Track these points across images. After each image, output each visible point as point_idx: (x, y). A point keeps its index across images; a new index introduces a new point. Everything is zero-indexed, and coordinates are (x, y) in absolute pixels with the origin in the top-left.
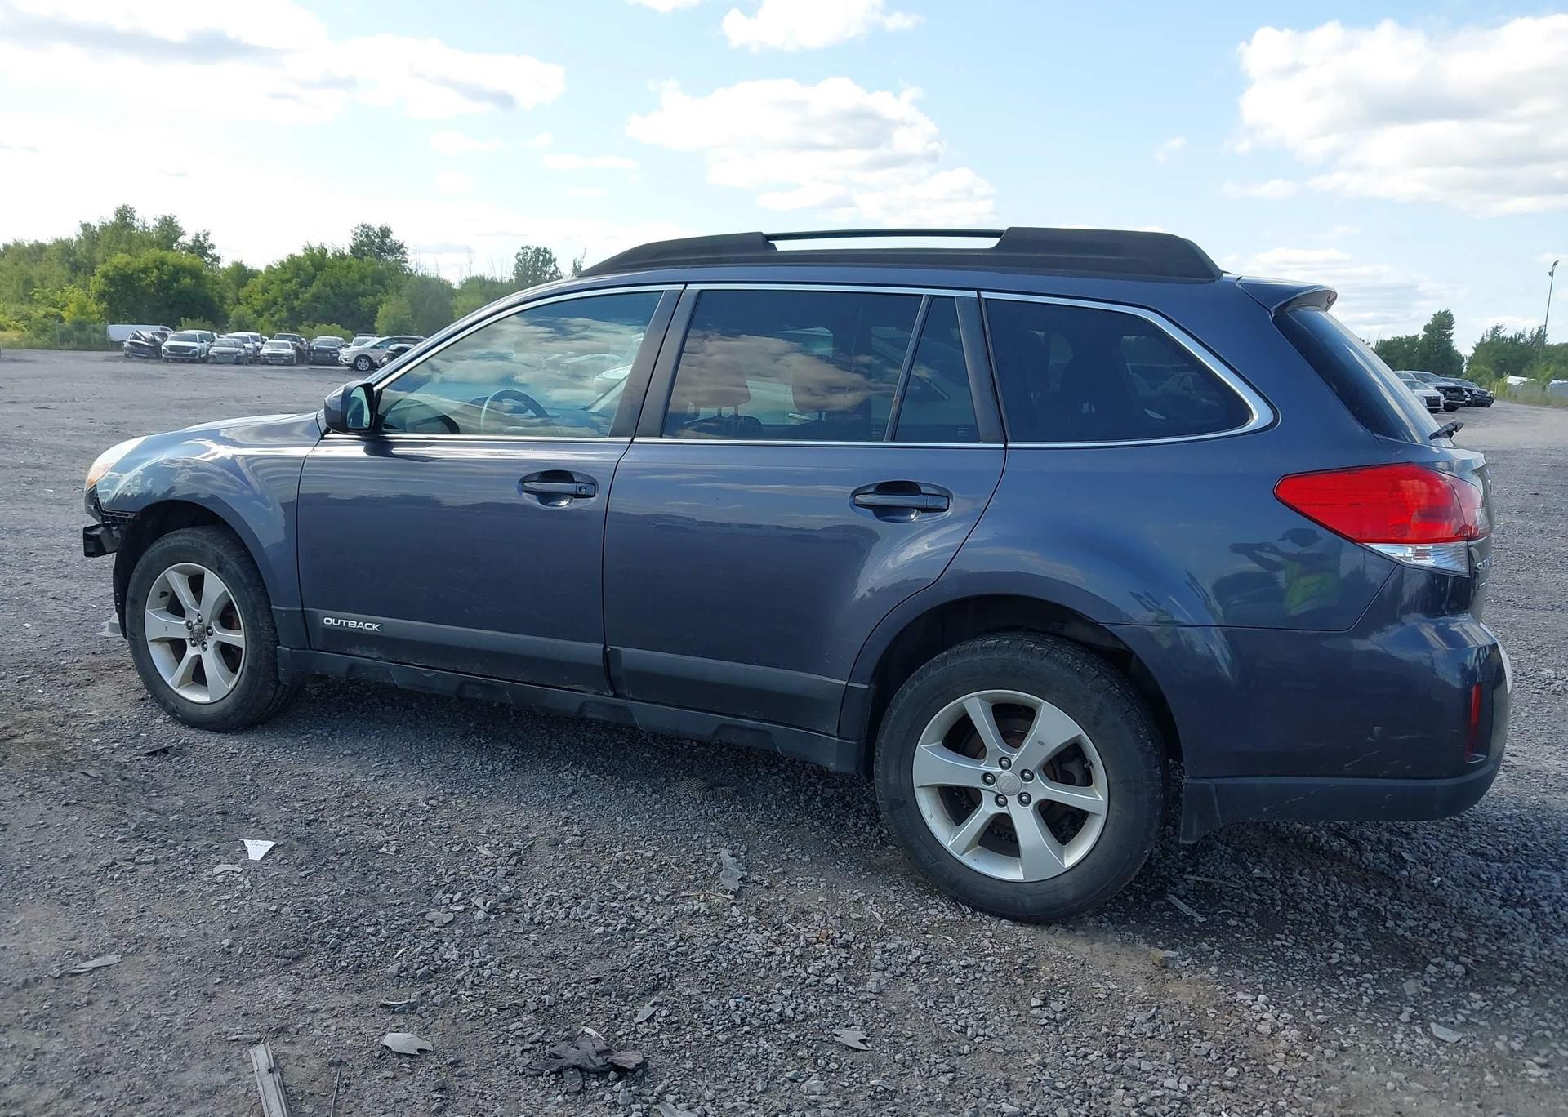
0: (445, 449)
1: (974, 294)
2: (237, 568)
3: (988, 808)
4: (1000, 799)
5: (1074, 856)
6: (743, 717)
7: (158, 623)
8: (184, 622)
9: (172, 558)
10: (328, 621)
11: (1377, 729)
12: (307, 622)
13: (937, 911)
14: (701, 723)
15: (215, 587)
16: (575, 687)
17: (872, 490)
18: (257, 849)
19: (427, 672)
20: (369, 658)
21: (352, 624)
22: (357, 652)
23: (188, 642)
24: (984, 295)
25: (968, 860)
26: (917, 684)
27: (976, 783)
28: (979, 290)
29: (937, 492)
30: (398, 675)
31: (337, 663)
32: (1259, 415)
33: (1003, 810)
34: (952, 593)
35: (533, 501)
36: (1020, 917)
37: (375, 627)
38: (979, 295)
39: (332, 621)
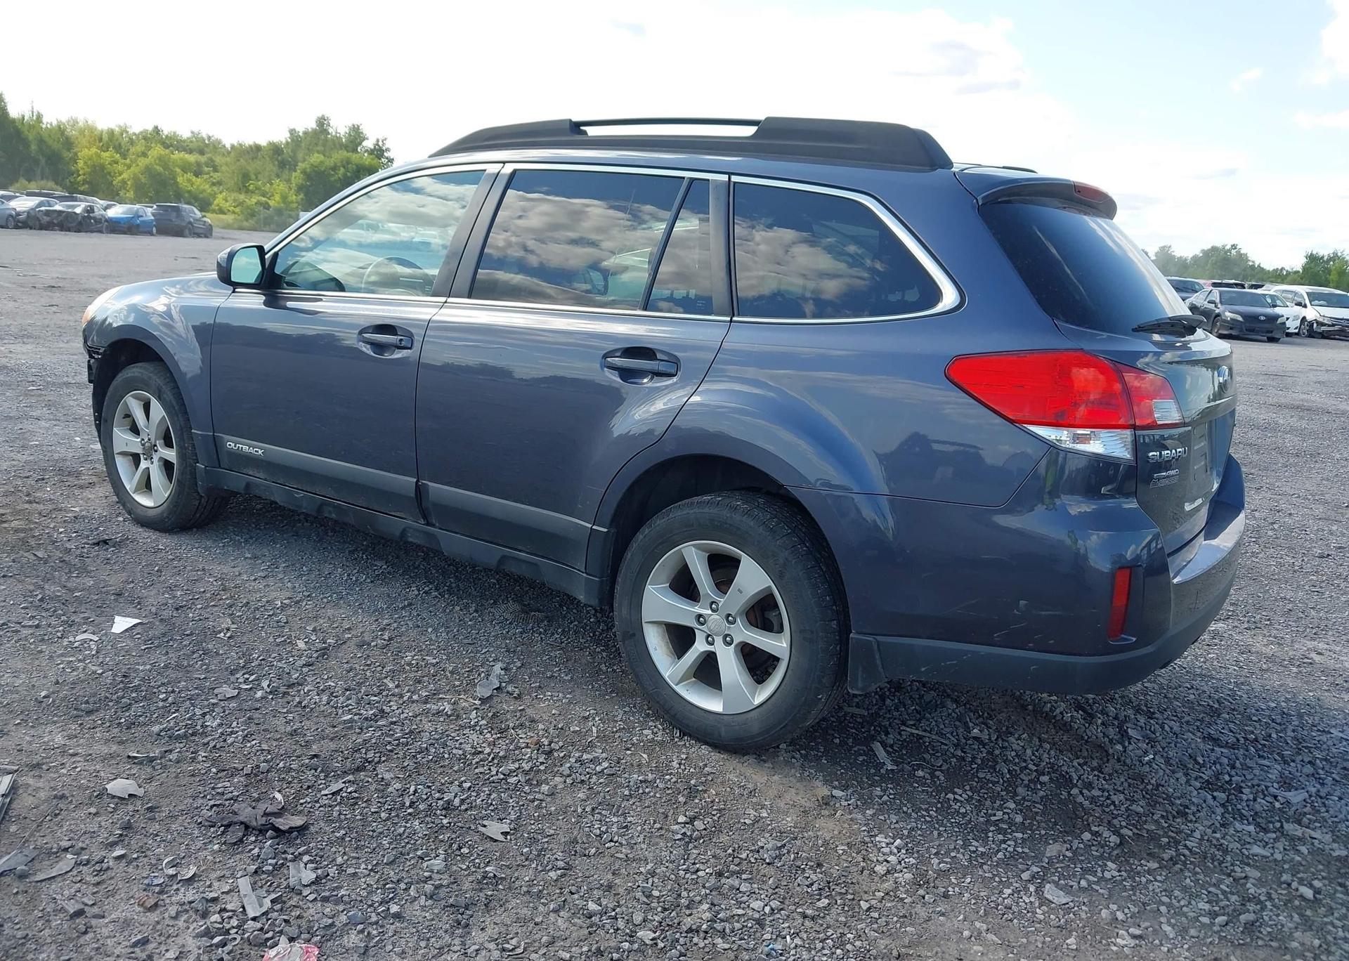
0: (329, 304)
1: (725, 178)
2: (172, 397)
3: (700, 646)
4: (709, 640)
5: (762, 695)
6: (520, 551)
7: (123, 439)
8: (139, 440)
9: (130, 386)
10: (230, 445)
11: (1022, 602)
12: (216, 444)
13: (653, 731)
14: (488, 552)
15: (157, 410)
16: (398, 514)
17: (619, 354)
18: (121, 624)
19: (298, 493)
20: (258, 478)
21: (245, 448)
22: (251, 473)
23: (141, 456)
24: (735, 179)
25: (682, 690)
26: (647, 531)
27: (691, 623)
28: (730, 174)
29: (666, 358)
30: (277, 492)
31: (235, 481)
32: (950, 297)
33: (710, 648)
34: (670, 450)
35: (367, 349)
36: (718, 745)
37: (260, 452)
38: (729, 178)
39: (233, 445)
